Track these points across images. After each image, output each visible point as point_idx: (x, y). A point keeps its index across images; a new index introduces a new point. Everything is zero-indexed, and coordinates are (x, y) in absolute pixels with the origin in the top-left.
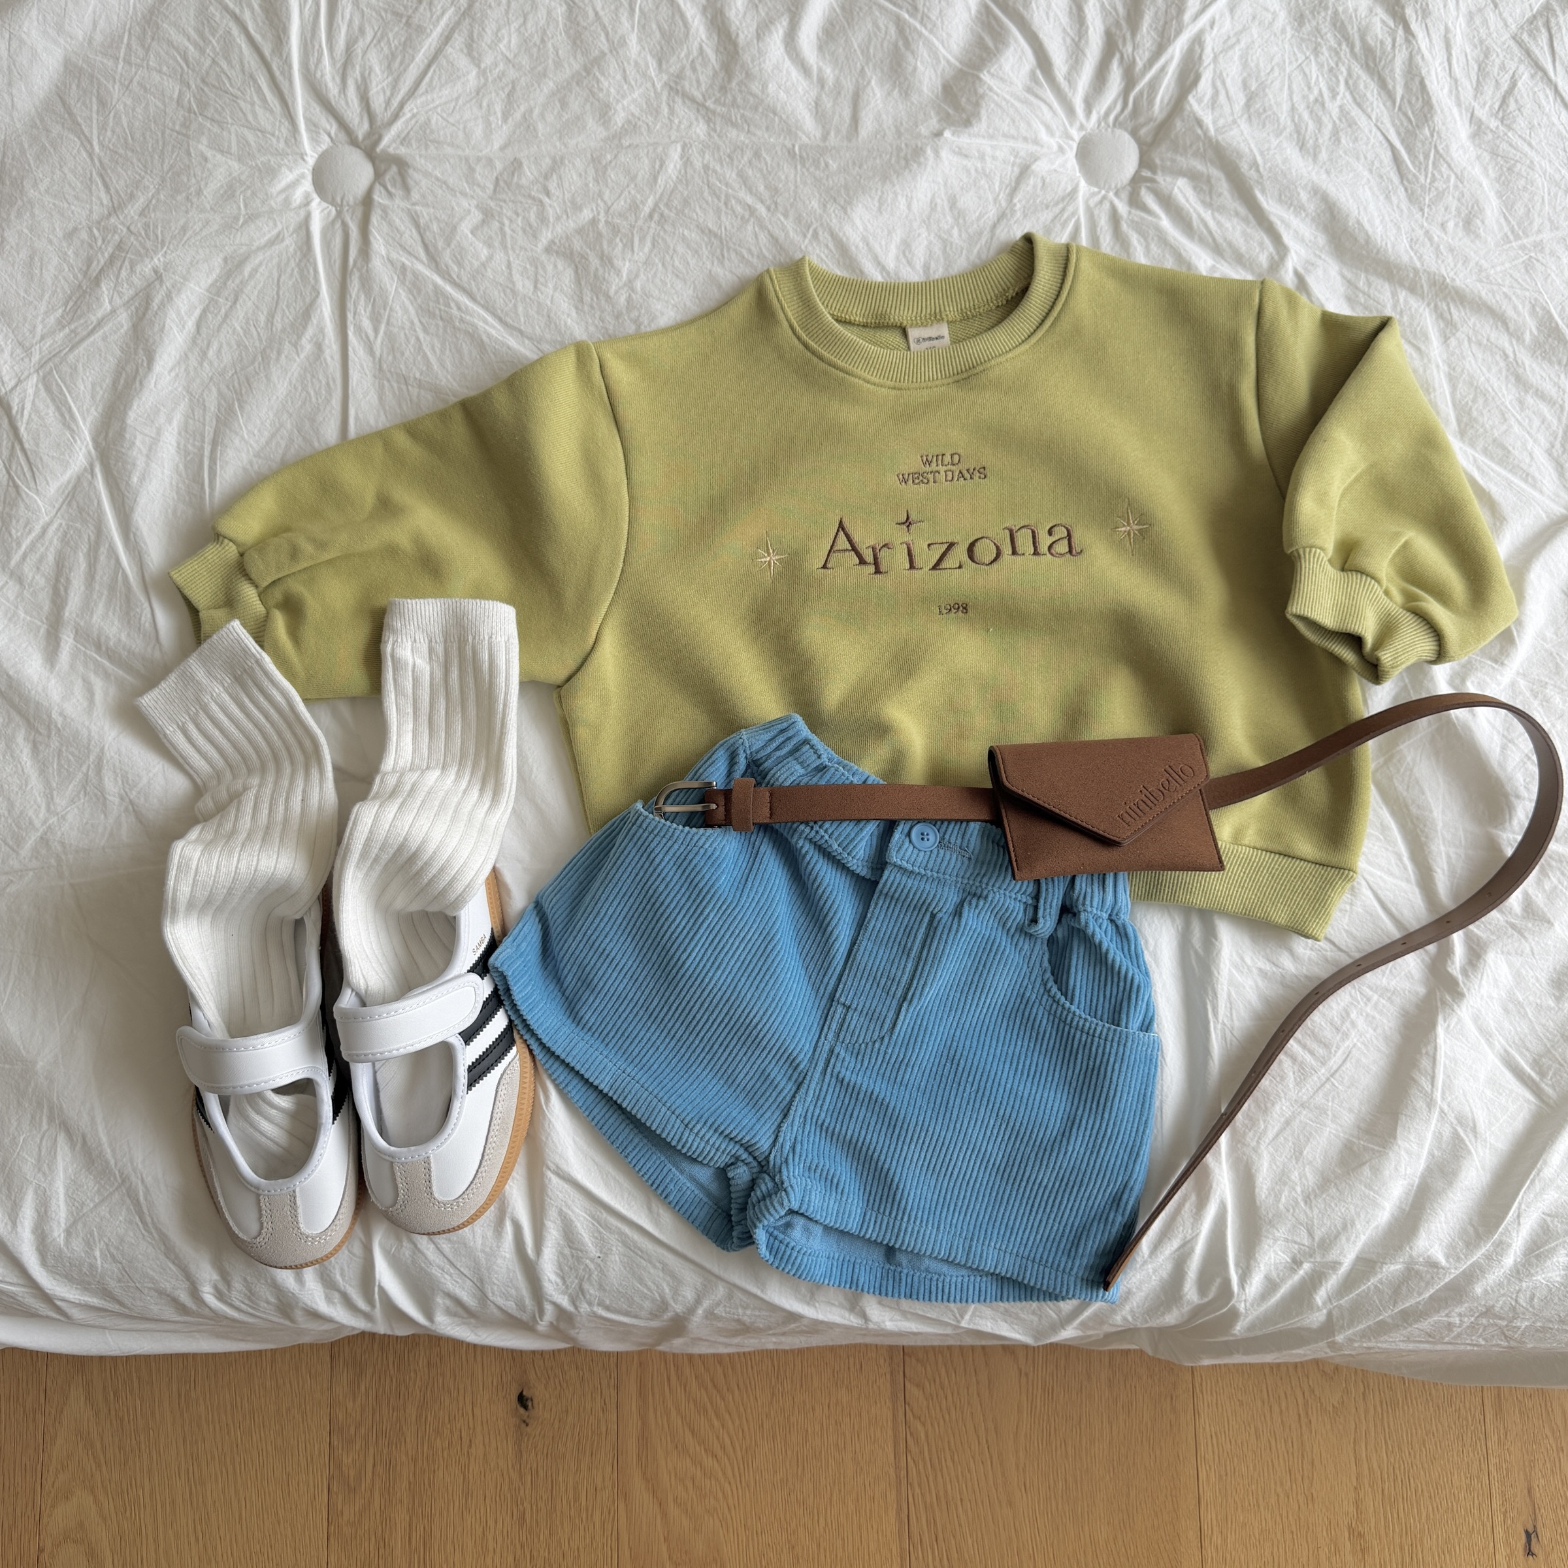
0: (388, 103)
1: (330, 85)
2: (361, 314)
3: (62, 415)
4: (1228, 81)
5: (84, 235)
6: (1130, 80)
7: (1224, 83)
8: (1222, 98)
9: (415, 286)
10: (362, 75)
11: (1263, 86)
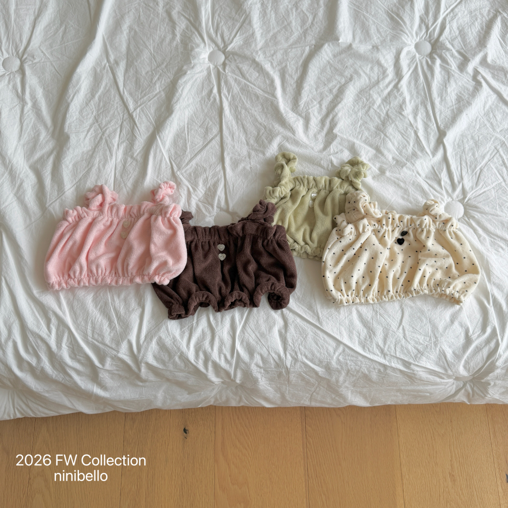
0: (229, 39)
1: (213, 35)
2: (224, 91)
3: (147, 118)
4: (454, 28)
5: (150, 73)
6: (427, 29)
7: (452, 28)
8: (452, 32)
9: (239, 83)
10: (222, 32)
11: (463, 28)
